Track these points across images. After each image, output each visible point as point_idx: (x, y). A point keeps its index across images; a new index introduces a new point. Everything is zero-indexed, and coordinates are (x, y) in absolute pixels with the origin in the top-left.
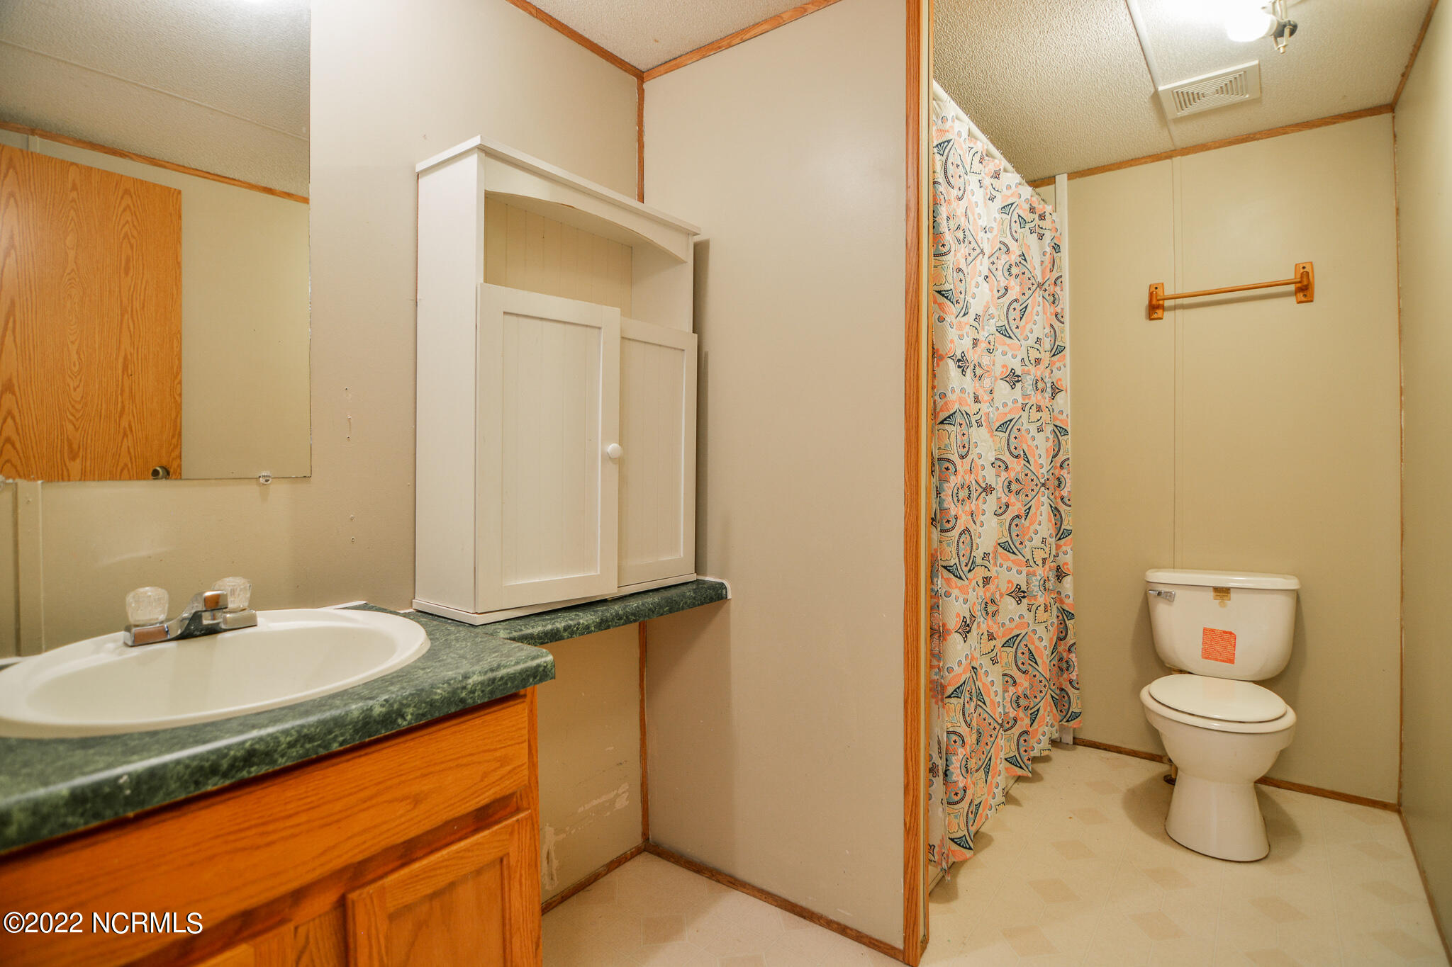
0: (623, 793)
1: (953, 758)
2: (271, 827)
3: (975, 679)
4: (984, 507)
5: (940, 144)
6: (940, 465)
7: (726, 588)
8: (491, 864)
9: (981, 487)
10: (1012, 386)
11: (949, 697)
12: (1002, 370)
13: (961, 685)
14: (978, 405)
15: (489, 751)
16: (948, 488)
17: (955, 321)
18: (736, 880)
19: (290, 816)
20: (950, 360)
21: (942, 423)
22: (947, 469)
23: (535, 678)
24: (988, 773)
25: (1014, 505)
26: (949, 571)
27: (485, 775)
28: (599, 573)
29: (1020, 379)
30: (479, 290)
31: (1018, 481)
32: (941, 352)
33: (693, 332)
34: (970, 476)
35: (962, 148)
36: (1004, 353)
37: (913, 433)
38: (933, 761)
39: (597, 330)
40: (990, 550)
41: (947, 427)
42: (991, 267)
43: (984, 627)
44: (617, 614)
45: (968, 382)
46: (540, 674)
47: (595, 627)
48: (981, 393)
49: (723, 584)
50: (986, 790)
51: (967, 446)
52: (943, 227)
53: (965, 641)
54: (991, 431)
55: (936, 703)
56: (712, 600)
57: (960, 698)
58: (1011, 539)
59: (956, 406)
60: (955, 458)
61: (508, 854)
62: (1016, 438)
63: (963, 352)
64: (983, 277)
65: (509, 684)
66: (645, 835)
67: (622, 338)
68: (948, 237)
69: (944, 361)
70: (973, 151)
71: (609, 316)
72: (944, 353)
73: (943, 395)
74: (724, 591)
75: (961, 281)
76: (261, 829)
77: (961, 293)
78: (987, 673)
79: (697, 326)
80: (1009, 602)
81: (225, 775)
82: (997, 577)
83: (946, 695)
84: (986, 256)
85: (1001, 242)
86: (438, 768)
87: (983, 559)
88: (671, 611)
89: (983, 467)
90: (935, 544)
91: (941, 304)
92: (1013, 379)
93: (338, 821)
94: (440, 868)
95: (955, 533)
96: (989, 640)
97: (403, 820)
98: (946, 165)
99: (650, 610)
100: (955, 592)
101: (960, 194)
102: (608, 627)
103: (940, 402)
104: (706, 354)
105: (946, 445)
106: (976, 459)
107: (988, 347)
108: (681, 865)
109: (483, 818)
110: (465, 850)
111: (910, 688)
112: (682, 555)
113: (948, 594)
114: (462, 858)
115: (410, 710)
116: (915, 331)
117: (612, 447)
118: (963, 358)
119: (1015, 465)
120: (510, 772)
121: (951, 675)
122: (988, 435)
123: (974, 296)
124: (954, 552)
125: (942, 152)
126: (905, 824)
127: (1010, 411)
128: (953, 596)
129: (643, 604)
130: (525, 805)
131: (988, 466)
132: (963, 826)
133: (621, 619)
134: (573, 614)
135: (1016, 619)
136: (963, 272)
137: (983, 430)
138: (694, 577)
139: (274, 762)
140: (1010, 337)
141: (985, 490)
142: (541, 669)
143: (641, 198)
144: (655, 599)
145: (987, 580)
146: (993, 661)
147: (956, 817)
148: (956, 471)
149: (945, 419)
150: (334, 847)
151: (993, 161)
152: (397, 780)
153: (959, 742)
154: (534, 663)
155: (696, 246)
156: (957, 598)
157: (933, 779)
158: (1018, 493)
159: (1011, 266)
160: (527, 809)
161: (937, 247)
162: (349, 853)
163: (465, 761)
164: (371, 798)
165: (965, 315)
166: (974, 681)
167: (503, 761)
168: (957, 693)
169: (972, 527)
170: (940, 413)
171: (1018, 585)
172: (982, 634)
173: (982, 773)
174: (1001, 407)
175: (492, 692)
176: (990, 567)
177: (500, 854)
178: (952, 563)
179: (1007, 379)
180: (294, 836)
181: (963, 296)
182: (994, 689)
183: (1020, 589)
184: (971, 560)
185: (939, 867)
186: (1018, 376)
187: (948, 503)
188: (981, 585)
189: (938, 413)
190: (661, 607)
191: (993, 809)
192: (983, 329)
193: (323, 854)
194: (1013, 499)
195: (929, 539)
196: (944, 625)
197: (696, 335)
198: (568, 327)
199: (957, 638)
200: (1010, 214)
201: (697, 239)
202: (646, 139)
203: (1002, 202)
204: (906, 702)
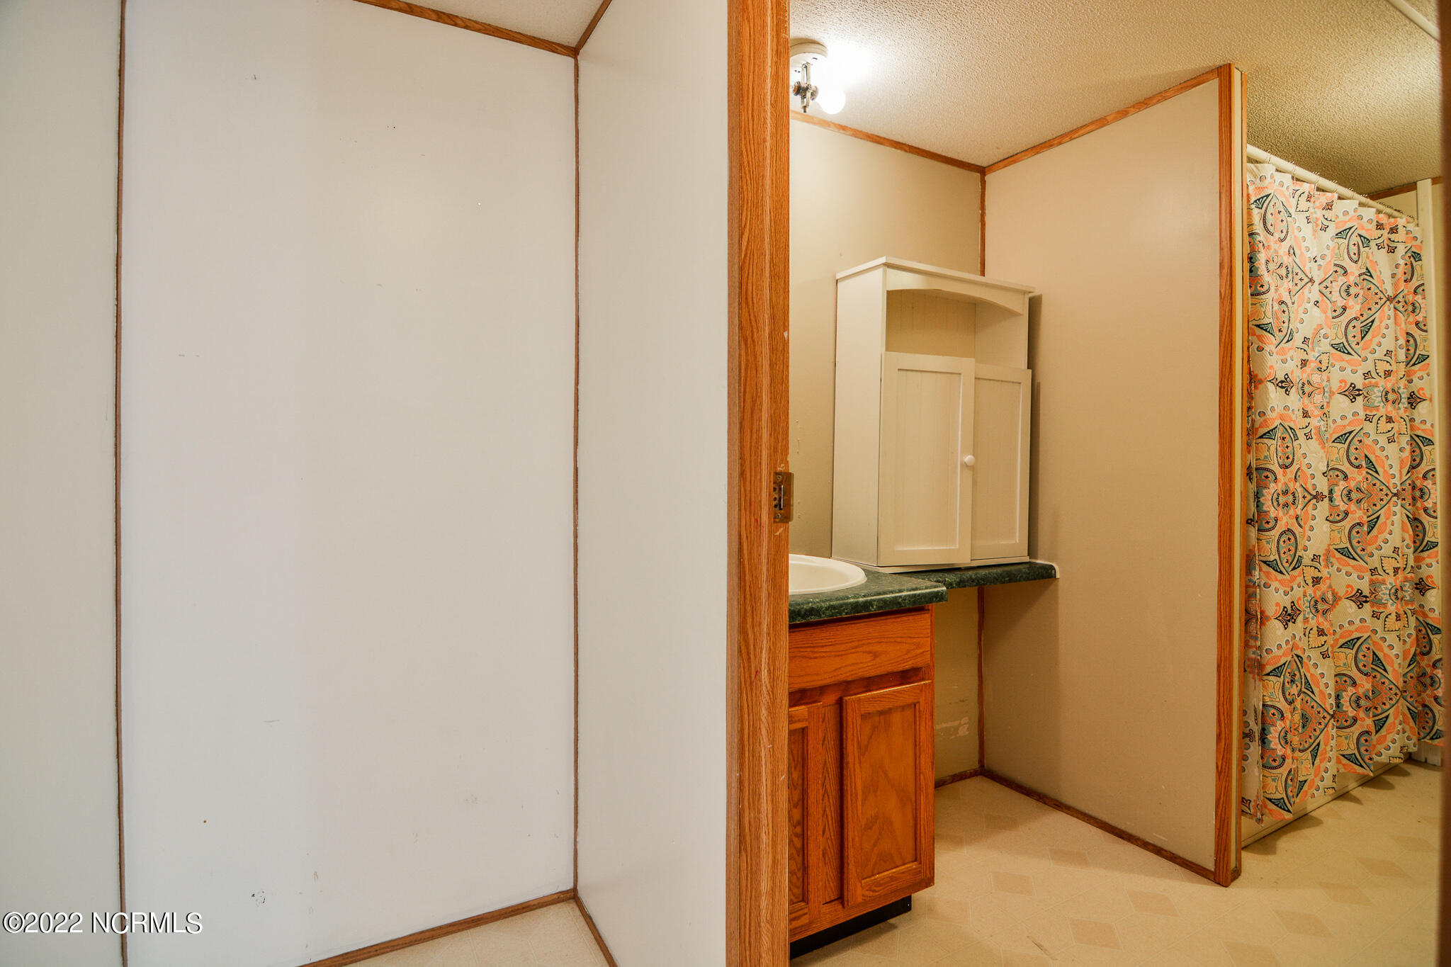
0: (965, 724)
1: (1272, 728)
2: (816, 650)
3: (1300, 666)
4: (1314, 512)
5: (1259, 200)
6: (1258, 475)
7: (1055, 569)
8: (909, 705)
9: (1311, 495)
10: (1351, 400)
11: (1268, 674)
12: (1339, 384)
13: (1281, 666)
14: (1307, 420)
15: (911, 637)
16: (1268, 495)
17: (1275, 351)
18: (1061, 803)
19: (822, 646)
20: (1269, 383)
21: (1261, 437)
22: (1267, 477)
23: (937, 598)
24: (1316, 756)
25: (1354, 512)
26: (1268, 565)
27: (908, 651)
28: (957, 547)
29: (1361, 392)
30: (883, 357)
31: (1359, 490)
32: (1260, 376)
33: (1028, 368)
34: (1294, 485)
35: (1284, 195)
36: (1342, 369)
37: (1227, 446)
38: (1249, 728)
39: (957, 376)
40: (1321, 552)
41: (1266, 441)
42: (1324, 291)
43: (1313, 623)
44: (971, 578)
45: (1294, 400)
46: (938, 597)
47: (956, 584)
48: (1310, 408)
49: (1052, 566)
50: (1312, 771)
51: (1291, 457)
52: (1262, 269)
53: (1286, 629)
54: (1322, 444)
55: (1254, 678)
56: (1043, 577)
57: (1280, 677)
58: (1352, 546)
59: (1277, 423)
60: (1276, 468)
61: (919, 702)
62: (1356, 449)
63: (1287, 374)
64: (1312, 303)
65: (923, 600)
66: (981, 761)
67: (976, 378)
68: (1267, 278)
69: (1263, 385)
70: (1298, 193)
71: (967, 365)
72: (1262, 378)
73: (1262, 414)
74: (1053, 572)
75: (1284, 312)
76: (812, 649)
77: (1284, 322)
78: (1316, 665)
79: (1031, 363)
80: (1348, 605)
81: (803, 617)
82: (1329, 578)
83: (1264, 673)
84: (1316, 284)
85: (1335, 265)
86: (886, 640)
87: (1312, 560)
88: (1010, 581)
89: (1313, 476)
90: (1253, 541)
91: (1259, 336)
92: (1353, 393)
93: (842, 655)
94: (885, 697)
95: (1275, 533)
96: (1319, 636)
97: (869, 664)
98: (1265, 217)
99: (995, 578)
100: (1275, 584)
101: (1282, 236)
102: (965, 586)
103: (1259, 420)
104: (1039, 385)
105: (1266, 457)
106: (1304, 468)
107: (1320, 366)
108: (1012, 788)
109: (905, 676)
110: (898, 692)
111: (1223, 656)
112: (1018, 541)
113: (1267, 586)
114: (896, 696)
115: (875, 603)
116: (1228, 365)
117: (969, 458)
118: (1286, 379)
119: (1356, 475)
120: (921, 653)
121: (1270, 656)
122: (1318, 448)
123: (1302, 321)
124: (1274, 550)
125: (1260, 206)
126: (1217, 767)
127: (1349, 423)
128: (1273, 588)
129: (989, 573)
130: (927, 678)
131: (1319, 476)
132: (1281, 789)
133: (973, 581)
134: (941, 575)
135: (1357, 622)
136: (1286, 304)
137: (1314, 443)
138: (1027, 559)
139: (820, 616)
140: (1349, 353)
141: (1315, 497)
142: (940, 594)
143: (983, 274)
144: (999, 570)
145: (1316, 581)
146: (1323, 655)
147: (1274, 780)
148: (1276, 478)
149: (1265, 434)
150: (840, 668)
151: (1324, 195)
152: (867, 641)
153: (1278, 715)
154: (936, 590)
155: (1031, 299)
156: (1277, 590)
157: (1250, 743)
158: (1359, 501)
159: (1349, 287)
160: (928, 679)
161: (1256, 288)
162: (847, 673)
163: (899, 640)
164: (856, 647)
165: (1288, 341)
166: (1299, 668)
167: (918, 646)
168: (1277, 672)
169: (1297, 530)
170: (1260, 429)
171: (1359, 590)
172: (1311, 629)
173: (1308, 754)
174: (1339, 420)
175: (914, 602)
176: (1321, 568)
177: (916, 701)
178: (1272, 558)
179: (1347, 393)
180: (824, 657)
181: (1286, 325)
182: (1324, 680)
183: (1361, 594)
184: (1296, 559)
185: (1255, 818)
186: (1359, 390)
187: (1268, 506)
188: (1311, 585)
189: (1258, 429)
190: (1003, 577)
191: (1321, 790)
192: (1313, 350)
193: (835, 670)
194: (1353, 507)
195: (1245, 537)
196: (1262, 612)
197: (1030, 371)
198: (939, 375)
199: (1278, 625)
200: (1348, 238)
201: (1031, 295)
202: (987, 219)
203: (1337, 228)
204: (1219, 667)
